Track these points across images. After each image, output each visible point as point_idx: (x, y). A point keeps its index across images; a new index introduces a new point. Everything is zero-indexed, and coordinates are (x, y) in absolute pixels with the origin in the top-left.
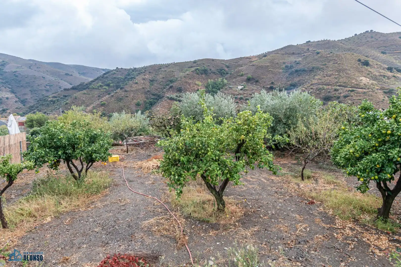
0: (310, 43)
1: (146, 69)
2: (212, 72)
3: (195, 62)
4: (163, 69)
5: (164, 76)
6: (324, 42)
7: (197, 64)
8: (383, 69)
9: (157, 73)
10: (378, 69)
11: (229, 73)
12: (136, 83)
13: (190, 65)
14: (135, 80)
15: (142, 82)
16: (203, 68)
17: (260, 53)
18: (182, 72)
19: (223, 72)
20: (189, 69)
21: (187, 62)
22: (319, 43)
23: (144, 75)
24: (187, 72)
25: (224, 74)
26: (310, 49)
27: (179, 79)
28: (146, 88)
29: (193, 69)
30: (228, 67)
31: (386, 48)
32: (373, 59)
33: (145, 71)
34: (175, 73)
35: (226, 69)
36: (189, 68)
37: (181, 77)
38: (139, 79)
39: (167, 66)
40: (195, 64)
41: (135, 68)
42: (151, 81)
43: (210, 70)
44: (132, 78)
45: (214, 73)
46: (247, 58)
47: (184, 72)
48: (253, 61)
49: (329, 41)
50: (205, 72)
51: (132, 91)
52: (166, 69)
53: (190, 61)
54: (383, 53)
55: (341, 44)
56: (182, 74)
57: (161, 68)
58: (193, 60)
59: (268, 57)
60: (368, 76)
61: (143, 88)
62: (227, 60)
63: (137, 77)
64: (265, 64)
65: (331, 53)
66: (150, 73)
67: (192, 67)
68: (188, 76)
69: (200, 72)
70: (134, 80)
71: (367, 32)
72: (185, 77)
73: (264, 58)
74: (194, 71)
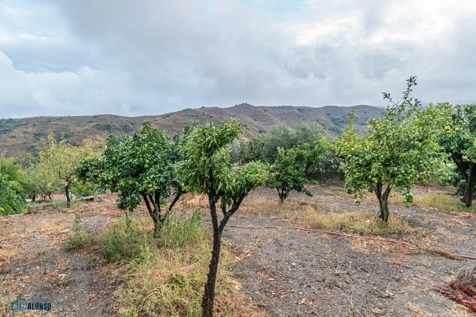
0: (204, 109)
1: (28, 121)
2: (115, 128)
3: (95, 117)
4: (54, 123)
5: (55, 130)
6: (215, 109)
7: (97, 119)
8: (257, 132)
9: (44, 126)
10: (253, 132)
11: (135, 129)
12: (13, 137)
13: (89, 119)
14: (12, 134)
15: (23, 136)
16: (105, 124)
17: (164, 114)
18: (79, 127)
19: (128, 129)
20: (88, 124)
21: (86, 117)
22: (211, 109)
23: (26, 128)
24: (87, 127)
25: (129, 130)
26: (205, 113)
27: (76, 134)
28: (29, 143)
29: (94, 124)
30: (133, 124)
31: (257, 117)
32: (250, 124)
33: (28, 123)
34: (70, 127)
35: (131, 126)
36: (88, 122)
37: (79, 132)
38: (17, 132)
39: (60, 119)
40: (95, 120)
41: (11, 120)
42: (36, 135)
43: (114, 126)
44: (5, 131)
45: (118, 129)
46: (152, 117)
47: (82, 127)
48: (157, 120)
49: (218, 108)
50: (108, 128)
51: (7, 146)
52: (58, 122)
53: (90, 116)
54: (255, 120)
55: (227, 111)
56: (78, 129)
57: (50, 121)
58: (93, 115)
59: (171, 117)
60: (248, 137)
61: (24, 143)
62: (131, 118)
63: (14, 130)
64: (169, 124)
65: (221, 117)
66: (34, 125)
67: (92, 122)
68: (87, 131)
69: (102, 128)
70: (10, 133)
71: (243, 104)
72: (83, 132)
73: (167, 118)
74: (94, 126)
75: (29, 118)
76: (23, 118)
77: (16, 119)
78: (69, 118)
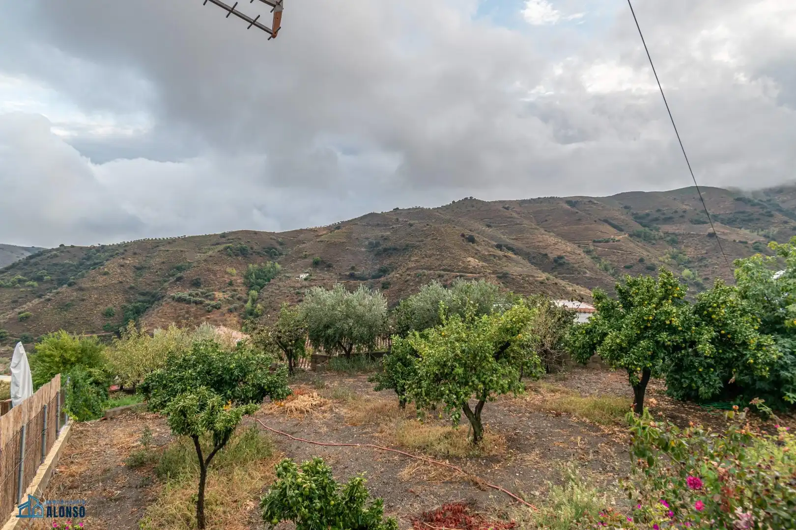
0: (398, 211)
1: (126, 248)
2: (254, 252)
3: (223, 236)
4: (162, 248)
5: (164, 260)
6: (416, 210)
7: (227, 238)
8: (492, 247)
9: (149, 255)
10: (486, 247)
11: (284, 253)
12: (106, 274)
13: (215, 240)
14: (103, 269)
15: (119, 271)
16: (239, 246)
17: (331, 223)
18: (199, 253)
19: (274, 252)
20: (212, 247)
21: (210, 236)
22: (409, 211)
23: (123, 258)
24: (210, 253)
25: (275, 255)
26: (400, 219)
27: (195, 264)
28: (127, 282)
29: (221, 247)
30: (281, 244)
31: (492, 220)
32: (479, 234)
33: (125, 250)
34: (187, 253)
35: (279, 247)
36: (213, 245)
37: (198, 262)
38: (111, 266)
39: (171, 242)
40: (224, 240)
41: (103, 247)
42: (138, 269)
43: (252, 248)
44: (96, 264)
45: (259, 253)
46: (311, 230)
47: (204, 253)
48: (322, 235)
49: (422, 209)
50: (243, 252)
51: (96, 289)
52: (168, 247)
53: (215, 235)
54: (489, 226)
55: (437, 214)
56: (199, 256)
57: (158, 246)
58: (219, 232)
59: (344, 230)
60: (476, 256)
61: (121, 282)
62: (278, 234)
63: (106, 263)
64: (339, 240)
65: (428, 225)
66: (135, 254)
67: (218, 244)
68: (211, 259)
69: (234, 253)
70: (102, 267)
71: (466, 199)
72: (205, 261)
73: (336, 231)
74: (222, 251)
75: (128, 242)
76: (119, 243)
77: (110, 245)
78: (185, 239)
